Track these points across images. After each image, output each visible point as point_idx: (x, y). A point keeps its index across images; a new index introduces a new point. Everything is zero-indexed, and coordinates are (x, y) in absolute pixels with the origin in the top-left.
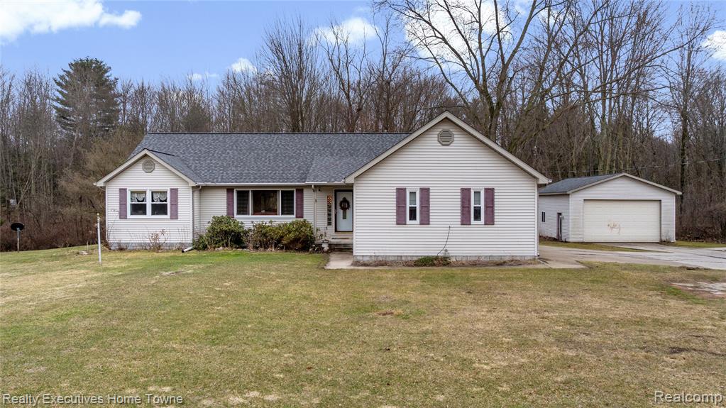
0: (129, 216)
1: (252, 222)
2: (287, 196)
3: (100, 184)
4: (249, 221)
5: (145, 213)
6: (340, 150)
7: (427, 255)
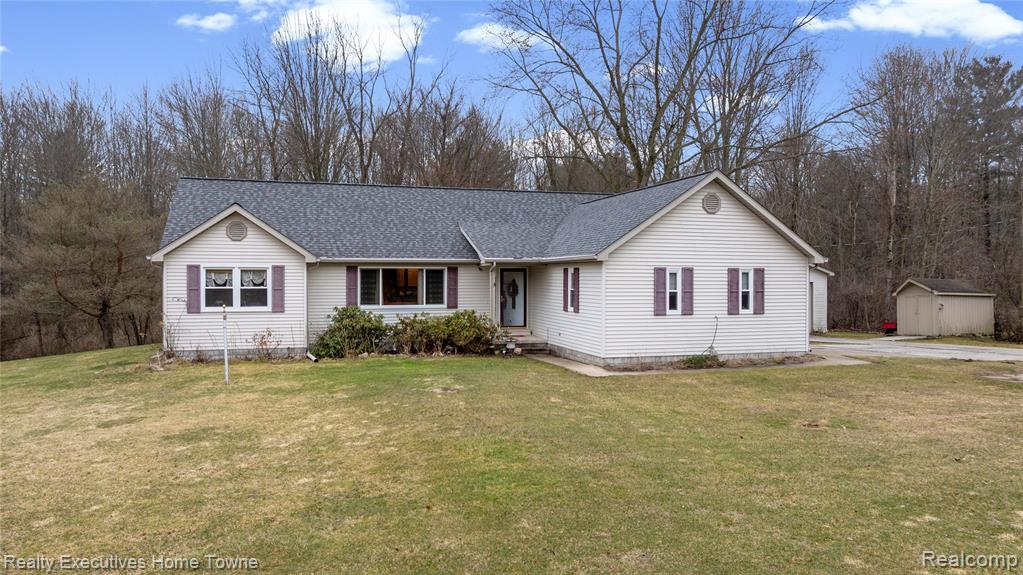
0: (204, 308)
1: (398, 315)
2: (435, 277)
3: (157, 257)
4: (391, 315)
5: (230, 304)
6: (486, 213)
7: (693, 354)
